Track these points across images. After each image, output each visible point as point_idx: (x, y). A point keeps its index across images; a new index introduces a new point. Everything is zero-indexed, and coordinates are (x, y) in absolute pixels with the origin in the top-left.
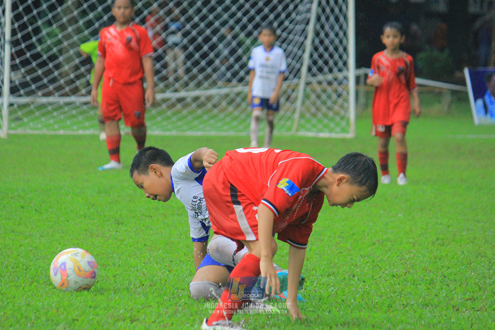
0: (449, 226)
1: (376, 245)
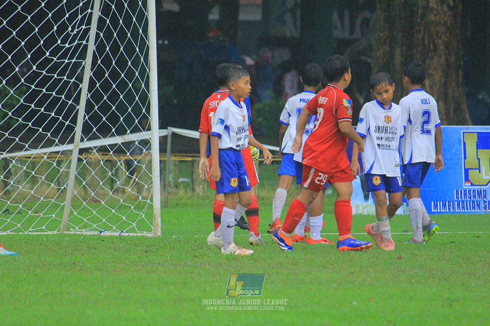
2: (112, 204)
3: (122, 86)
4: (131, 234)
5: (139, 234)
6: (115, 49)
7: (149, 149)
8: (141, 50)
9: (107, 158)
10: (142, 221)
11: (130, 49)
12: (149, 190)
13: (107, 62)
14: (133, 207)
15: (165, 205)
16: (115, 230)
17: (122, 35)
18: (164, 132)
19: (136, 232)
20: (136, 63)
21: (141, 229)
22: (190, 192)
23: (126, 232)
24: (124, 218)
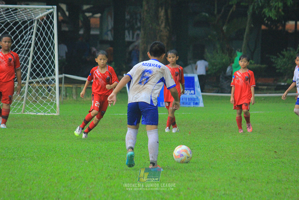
0: (115, 168)
1: (72, 180)
2: (41, 102)
3: (44, 58)
4: (48, 114)
6: (42, 44)
8: (52, 45)
10: (52, 109)
11: (47, 44)
12: (55, 97)
13: (39, 49)
14: (49, 104)
15: (61, 103)
16: (42, 113)
17: (44, 39)
18: (61, 76)
19: (50, 113)
20: (50, 49)
21: (52, 112)
22: (71, 99)
23: (46, 113)
24: (45, 108)
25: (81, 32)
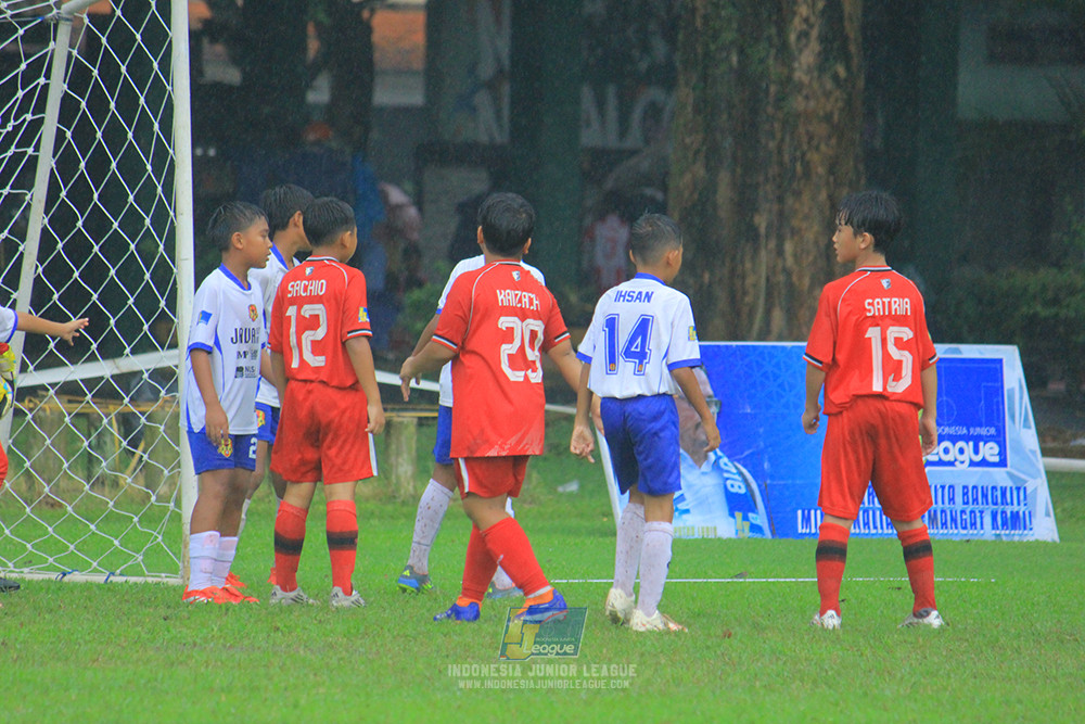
2: (90, 511)
3: (115, 248)
4: (132, 579)
5: (150, 580)
6: (98, 165)
7: (174, 388)
8: (157, 171)
9: (78, 408)
10: (157, 550)
11: (132, 168)
12: (173, 482)
13: (80, 194)
14: (136, 519)
16: (95, 571)
17: (114, 135)
19: (143, 575)
20: (145, 197)
21: (153, 568)
23: (121, 575)
24: (116, 543)
25: (320, 93)
